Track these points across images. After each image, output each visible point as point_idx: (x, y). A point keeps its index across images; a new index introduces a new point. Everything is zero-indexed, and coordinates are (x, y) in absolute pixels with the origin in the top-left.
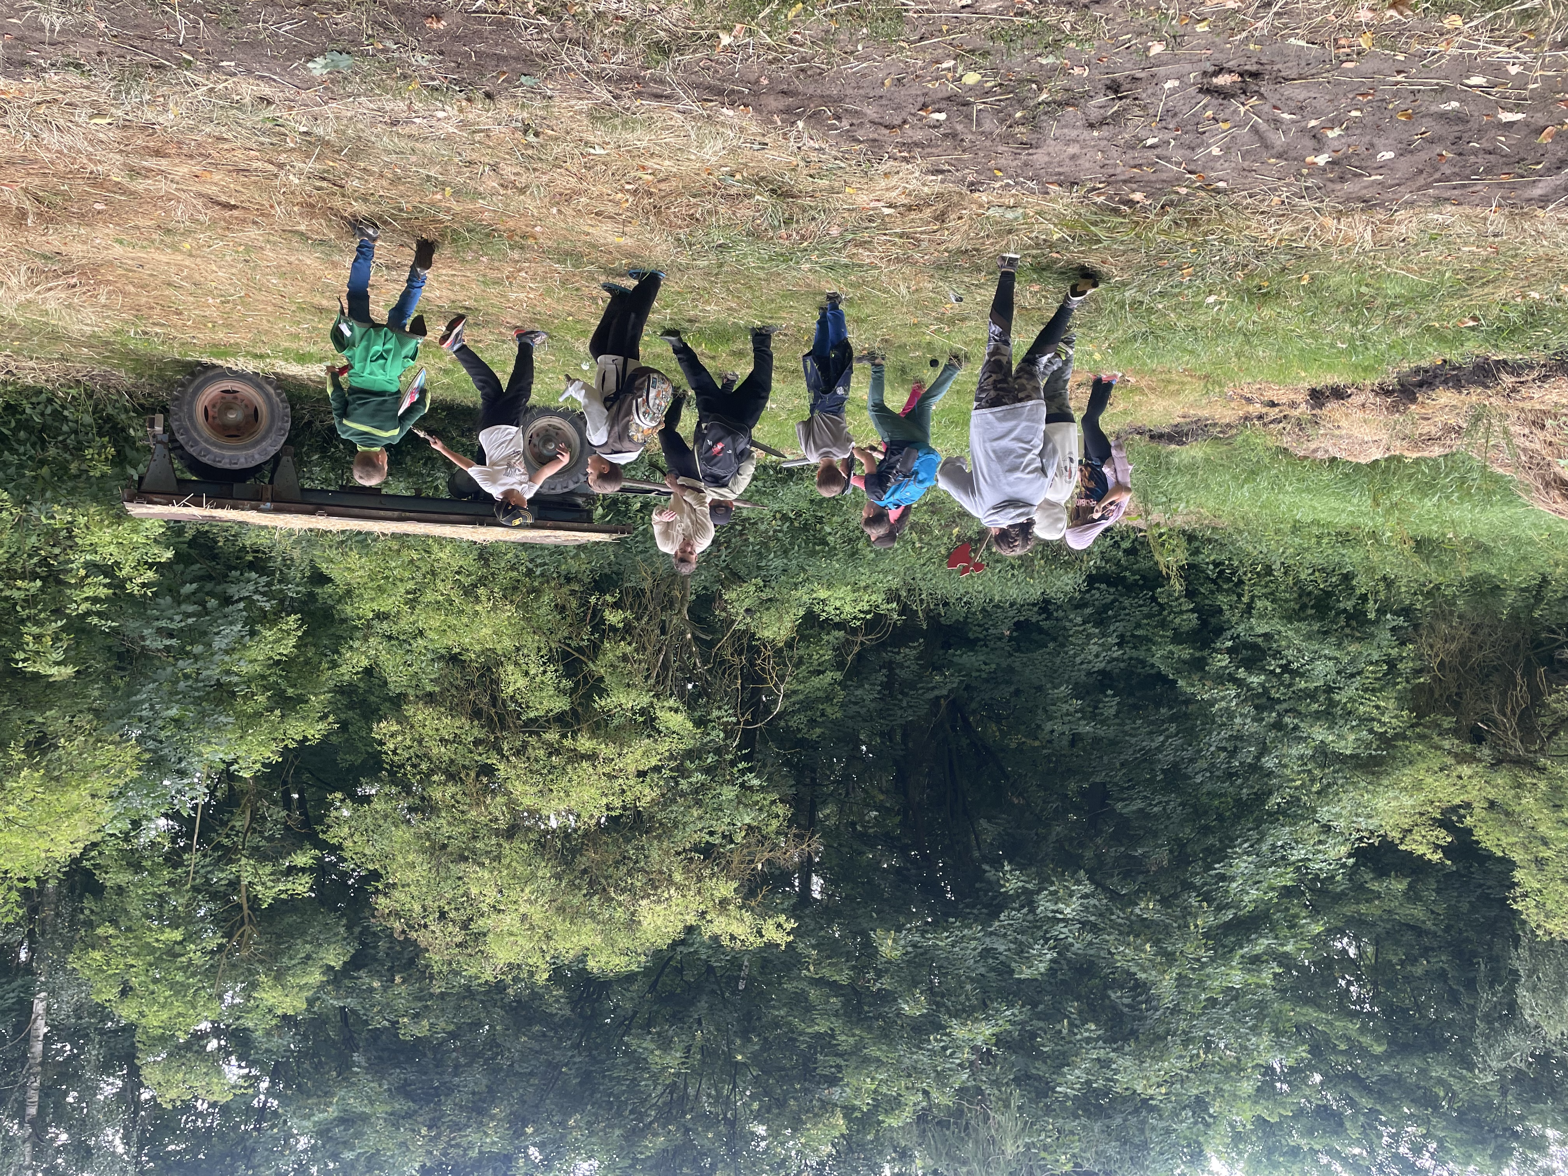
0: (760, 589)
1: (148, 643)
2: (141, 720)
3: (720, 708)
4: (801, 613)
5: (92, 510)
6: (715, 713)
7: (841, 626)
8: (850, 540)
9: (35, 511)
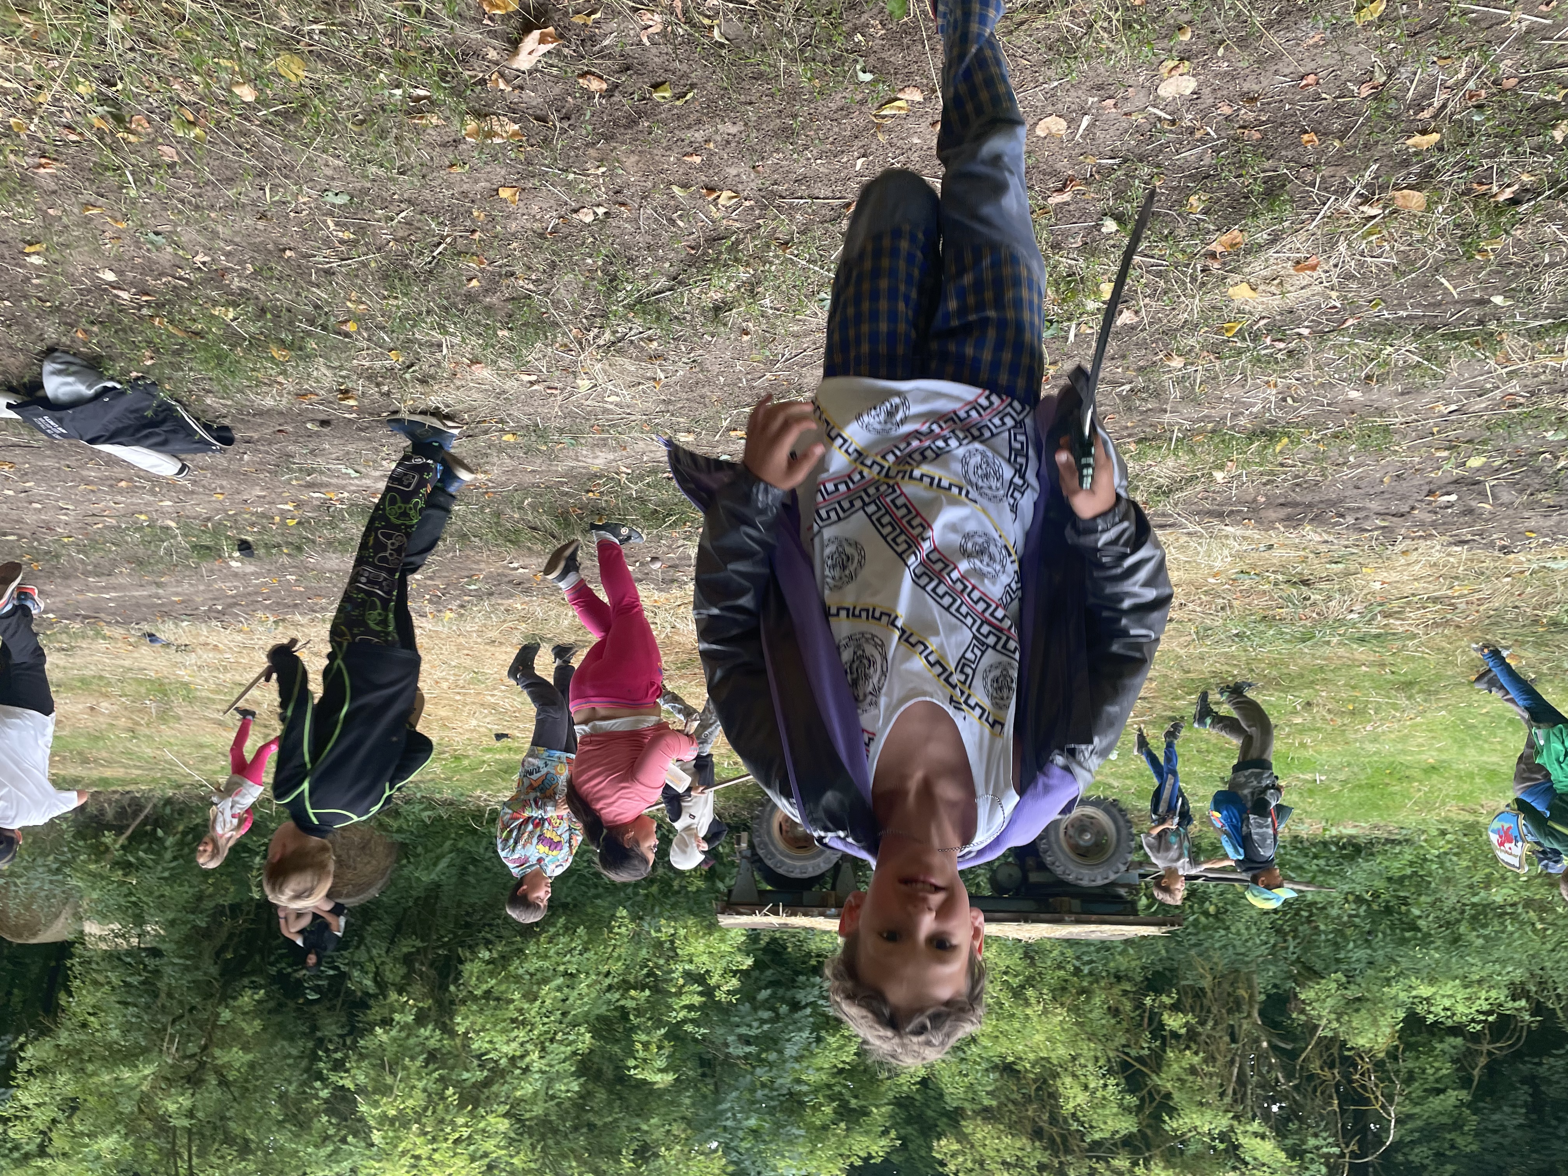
0: (1341, 986)
1: (731, 1050)
2: (725, 1128)
3: (1316, 1135)
4: (1401, 1015)
5: (690, 923)
6: (1312, 1142)
7: (1457, 1030)
8: (1448, 923)
9: (646, 926)
